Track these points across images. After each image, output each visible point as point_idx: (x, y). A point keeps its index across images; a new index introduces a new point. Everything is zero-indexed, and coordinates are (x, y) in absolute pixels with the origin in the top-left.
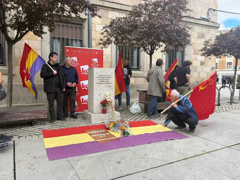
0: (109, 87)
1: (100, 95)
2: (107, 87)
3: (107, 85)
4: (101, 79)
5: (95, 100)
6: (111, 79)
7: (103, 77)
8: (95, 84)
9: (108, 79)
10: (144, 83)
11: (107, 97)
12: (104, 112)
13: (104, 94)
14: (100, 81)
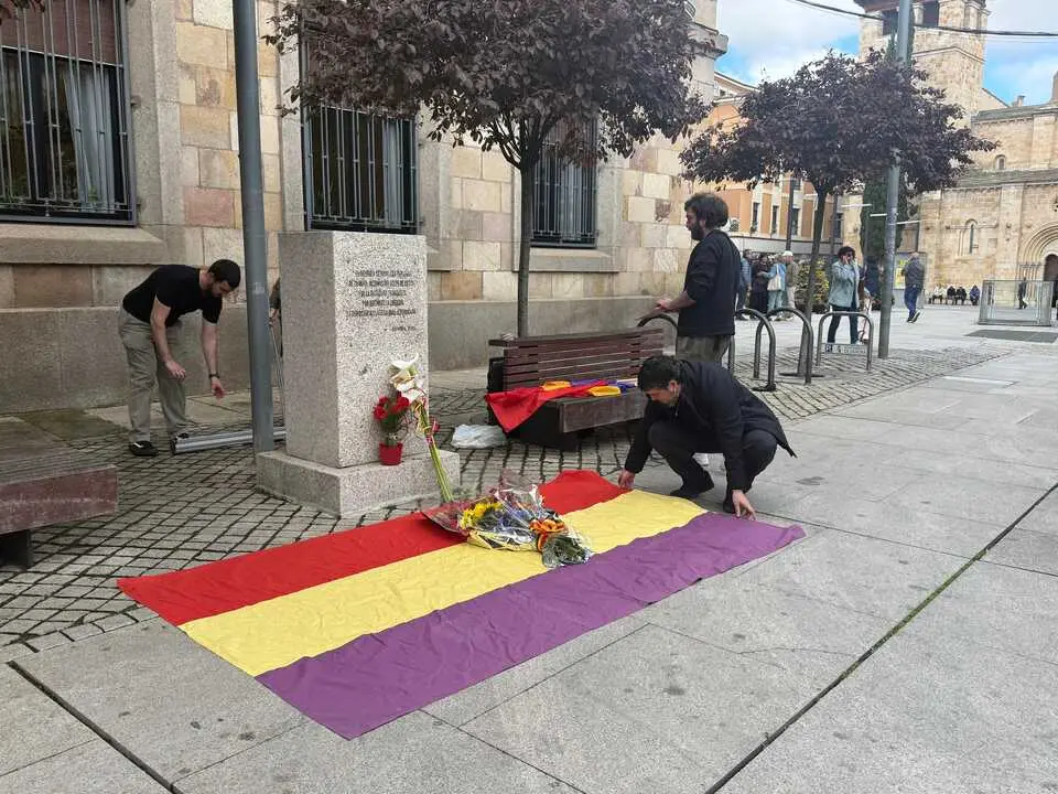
0: (401, 328)
1: (365, 371)
2: (394, 329)
3: (394, 319)
4: (369, 289)
5: (342, 401)
6: (410, 291)
7: (375, 278)
8: (341, 319)
9: (396, 288)
10: (442, 299)
11: (400, 380)
12: (389, 454)
13: (384, 368)
14: (366, 303)
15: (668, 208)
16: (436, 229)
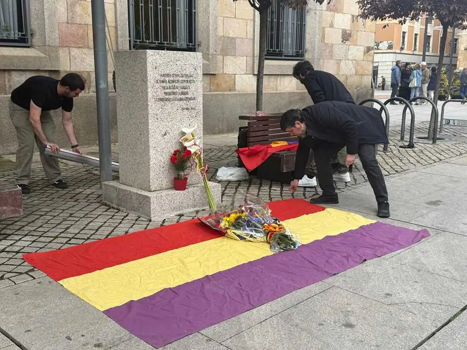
0: (188, 109)
1: (165, 134)
2: (183, 109)
3: (183, 103)
4: (168, 85)
5: (152, 152)
6: (192, 86)
7: (171, 78)
8: (151, 103)
9: (185, 84)
10: (210, 91)
11: (186, 140)
12: (179, 184)
13: (177, 132)
14: (166, 93)
15: (350, 35)
16: (208, 49)
